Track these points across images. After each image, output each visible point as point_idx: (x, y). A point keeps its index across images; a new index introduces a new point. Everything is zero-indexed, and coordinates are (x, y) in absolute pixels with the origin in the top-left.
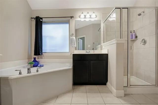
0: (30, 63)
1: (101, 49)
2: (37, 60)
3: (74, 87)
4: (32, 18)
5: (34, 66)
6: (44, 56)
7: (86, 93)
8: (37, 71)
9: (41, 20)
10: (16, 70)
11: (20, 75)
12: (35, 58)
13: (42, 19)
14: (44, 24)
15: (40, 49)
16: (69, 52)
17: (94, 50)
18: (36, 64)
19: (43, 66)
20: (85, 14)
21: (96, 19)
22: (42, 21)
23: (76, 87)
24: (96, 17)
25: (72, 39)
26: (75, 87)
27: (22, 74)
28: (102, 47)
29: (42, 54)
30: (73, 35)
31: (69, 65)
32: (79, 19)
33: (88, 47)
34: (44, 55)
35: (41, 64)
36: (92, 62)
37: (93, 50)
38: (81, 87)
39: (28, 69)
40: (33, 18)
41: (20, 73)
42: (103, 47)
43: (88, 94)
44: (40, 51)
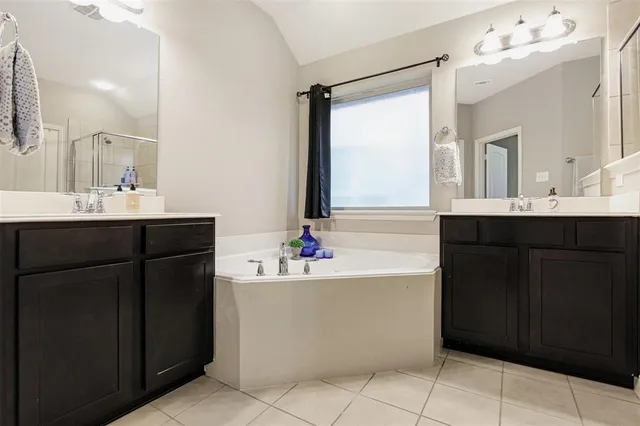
0: (293, 244)
1: (606, 192)
2: (313, 233)
3: (444, 356)
4: (299, 94)
5: (303, 255)
6: (334, 221)
7: (501, 396)
8: (307, 270)
9: (327, 95)
10: (251, 261)
11: (260, 277)
12: (306, 228)
13: (330, 92)
14: (336, 109)
15: (323, 195)
16: (428, 205)
17: (555, 197)
18: (308, 247)
19: (331, 257)
20: (505, 33)
21: (573, 39)
22: (329, 99)
23: (454, 357)
24: (573, 28)
25: (440, 151)
26: (450, 357)
27: (265, 272)
28: (611, 179)
29: (329, 214)
30: (445, 133)
31: (424, 260)
32: (474, 61)
33: (538, 180)
34: (337, 217)
35: (326, 248)
36: (536, 255)
37: (551, 197)
38: (479, 364)
39: (282, 261)
40: (304, 93)
41: (260, 271)
42: (618, 181)
43: (509, 401)
44: (324, 204)
